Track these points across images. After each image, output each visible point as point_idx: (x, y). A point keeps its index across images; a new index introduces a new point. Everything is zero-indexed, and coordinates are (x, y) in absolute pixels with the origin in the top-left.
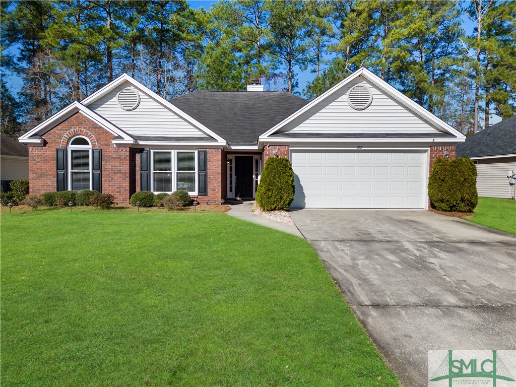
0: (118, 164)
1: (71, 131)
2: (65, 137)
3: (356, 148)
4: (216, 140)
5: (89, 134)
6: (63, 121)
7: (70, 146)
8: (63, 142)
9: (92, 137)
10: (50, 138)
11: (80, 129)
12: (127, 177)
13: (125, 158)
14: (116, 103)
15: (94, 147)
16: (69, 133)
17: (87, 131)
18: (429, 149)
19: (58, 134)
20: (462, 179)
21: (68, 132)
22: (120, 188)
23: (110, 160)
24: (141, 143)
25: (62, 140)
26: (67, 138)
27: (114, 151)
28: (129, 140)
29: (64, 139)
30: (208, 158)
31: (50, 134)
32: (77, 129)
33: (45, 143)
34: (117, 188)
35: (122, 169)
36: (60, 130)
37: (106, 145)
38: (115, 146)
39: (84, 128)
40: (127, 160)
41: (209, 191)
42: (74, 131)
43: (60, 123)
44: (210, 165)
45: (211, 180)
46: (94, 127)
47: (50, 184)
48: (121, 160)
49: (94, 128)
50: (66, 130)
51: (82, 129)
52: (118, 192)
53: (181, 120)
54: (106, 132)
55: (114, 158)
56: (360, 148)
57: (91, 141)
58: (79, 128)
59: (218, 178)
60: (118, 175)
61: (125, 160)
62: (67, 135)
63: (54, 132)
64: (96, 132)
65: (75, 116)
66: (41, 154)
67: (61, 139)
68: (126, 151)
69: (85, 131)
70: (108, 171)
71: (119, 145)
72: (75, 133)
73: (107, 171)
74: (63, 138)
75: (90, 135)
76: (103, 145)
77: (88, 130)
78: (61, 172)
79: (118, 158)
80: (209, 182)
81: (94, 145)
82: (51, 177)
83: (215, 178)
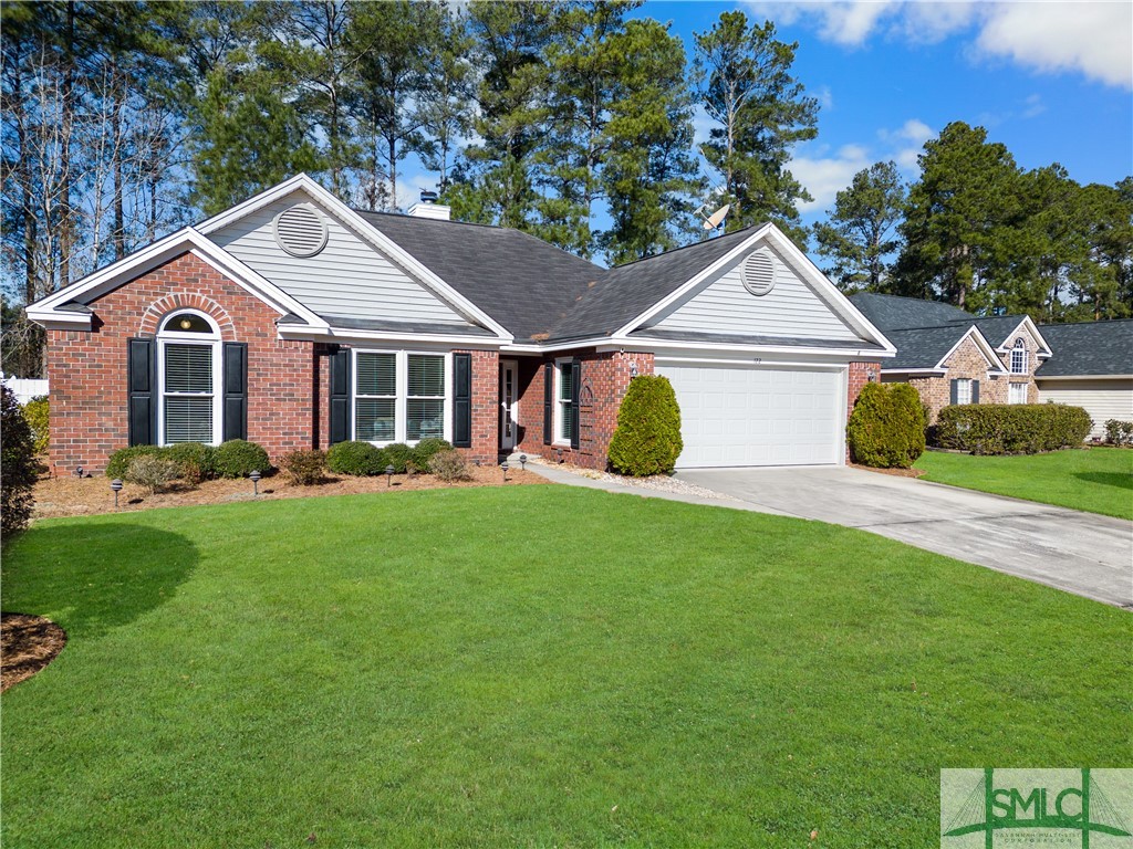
0: (287, 380)
1: (169, 298)
2: (151, 311)
3: (752, 362)
4: (494, 334)
5: (215, 307)
6: (148, 272)
7: (162, 333)
8: (146, 322)
9: (223, 313)
10: (110, 312)
11: (191, 294)
12: (308, 409)
13: (303, 366)
14: (272, 237)
15: (229, 338)
16: (163, 301)
17: (211, 300)
18: (848, 366)
19: (132, 303)
20: (911, 418)
21: (160, 298)
22: (292, 434)
23: (267, 370)
24: (338, 333)
25: (143, 318)
26: (157, 314)
27: (276, 350)
28: (318, 327)
29: (148, 316)
30: (474, 370)
31: (109, 301)
32: (185, 293)
33: (96, 324)
34: (284, 434)
35: (297, 390)
36: (139, 293)
37: (258, 335)
38: (280, 337)
39: (202, 291)
40: (308, 371)
41: (475, 439)
42: (176, 297)
43: (140, 277)
44: (476, 384)
45: (479, 415)
46: (229, 290)
47: (110, 425)
48: (295, 370)
49: (228, 293)
50: (156, 294)
51: (198, 294)
52: (285, 443)
53: (417, 287)
54: (257, 305)
55: (276, 365)
56: (758, 362)
57: (219, 323)
58: (188, 290)
59: (492, 411)
60: (286, 406)
61: (303, 371)
62: (157, 305)
63: (122, 297)
64: (233, 303)
65: (178, 261)
66: (85, 350)
67: (142, 314)
68: (305, 351)
69: (203, 298)
70: (263, 394)
71: (289, 337)
72: (178, 302)
73: (259, 395)
74: (147, 313)
75: (218, 309)
76: (250, 334)
77: (214, 298)
78: (138, 397)
79: (285, 365)
80: (476, 419)
81: (226, 334)
82: (114, 410)
83: (486, 411)
